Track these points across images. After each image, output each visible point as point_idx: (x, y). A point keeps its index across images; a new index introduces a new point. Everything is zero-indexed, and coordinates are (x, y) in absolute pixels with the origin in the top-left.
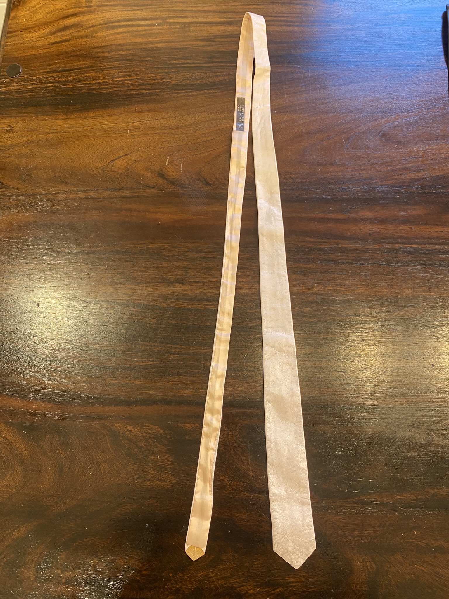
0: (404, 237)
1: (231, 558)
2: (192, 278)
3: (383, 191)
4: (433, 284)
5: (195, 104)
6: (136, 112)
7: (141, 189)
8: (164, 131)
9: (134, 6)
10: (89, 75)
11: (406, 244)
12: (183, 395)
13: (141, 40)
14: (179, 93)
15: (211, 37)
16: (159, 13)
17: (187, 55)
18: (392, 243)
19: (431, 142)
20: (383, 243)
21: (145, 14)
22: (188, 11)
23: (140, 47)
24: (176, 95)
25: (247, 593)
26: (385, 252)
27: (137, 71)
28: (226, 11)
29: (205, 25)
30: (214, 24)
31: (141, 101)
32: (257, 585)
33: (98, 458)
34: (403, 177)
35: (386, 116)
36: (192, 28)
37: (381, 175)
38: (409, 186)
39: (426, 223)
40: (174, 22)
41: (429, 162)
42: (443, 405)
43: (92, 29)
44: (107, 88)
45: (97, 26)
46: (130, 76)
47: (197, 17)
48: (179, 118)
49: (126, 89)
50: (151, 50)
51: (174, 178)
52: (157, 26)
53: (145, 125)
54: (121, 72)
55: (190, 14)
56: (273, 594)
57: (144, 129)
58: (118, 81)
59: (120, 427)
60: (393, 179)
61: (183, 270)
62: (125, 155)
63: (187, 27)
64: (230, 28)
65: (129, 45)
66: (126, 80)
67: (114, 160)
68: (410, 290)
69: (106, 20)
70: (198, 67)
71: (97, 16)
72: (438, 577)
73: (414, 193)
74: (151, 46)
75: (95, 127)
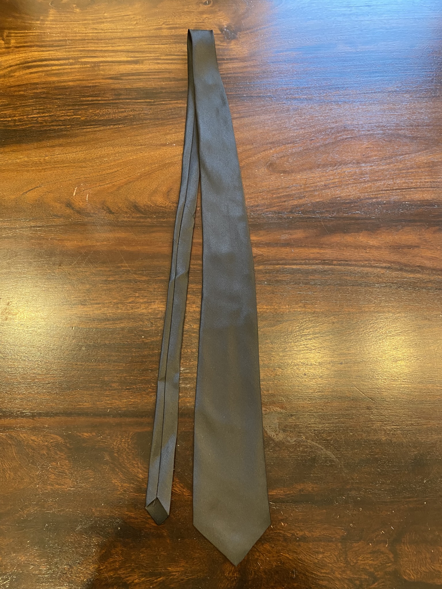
0: (284, 259)
1: (120, 552)
2: (93, 300)
3: (268, 217)
4: (308, 301)
5: (101, 139)
6: (48, 147)
7: (50, 219)
8: (73, 164)
9: (49, 47)
10: (6, 112)
11: (286, 265)
12: (83, 408)
13: (55, 79)
14: (87, 128)
15: (119, 76)
16: (72, 53)
17: (96, 92)
18: (274, 264)
19: (313, 170)
20: (265, 264)
21: (59, 54)
22: (99, 51)
23: (53, 86)
24: (84, 130)
25: (133, 582)
26: (267, 273)
27: (50, 108)
28: (133, 50)
29: (114, 64)
30: (122, 63)
31: (53, 137)
32: (142, 575)
33: (4, 466)
34: (286, 203)
35: (273, 147)
36: (101, 67)
37: (266, 203)
38: (291, 212)
39: (305, 246)
40: (85, 62)
41: (311, 189)
42: (312, 410)
43: (9, 69)
44: (22, 125)
45: (14, 66)
46: (43, 113)
47: (106, 57)
48: (87, 152)
49: (39, 125)
50: (65, 88)
51: (80, 208)
52: (69, 65)
53: (56, 159)
54: (35, 110)
55: (100, 54)
56: (156, 582)
57: (55, 163)
58: (32, 117)
59: (25, 437)
60: (278, 206)
61: (85, 293)
62: (37, 187)
63: (97, 66)
64: (137, 66)
65: (44, 84)
66: (40, 117)
67: (26, 192)
68: (287, 306)
69: (23, 61)
70: (105, 103)
71: (14, 57)
72: (300, 563)
73: (296, 218)
74: (63, 84)
75: (10, 161)
